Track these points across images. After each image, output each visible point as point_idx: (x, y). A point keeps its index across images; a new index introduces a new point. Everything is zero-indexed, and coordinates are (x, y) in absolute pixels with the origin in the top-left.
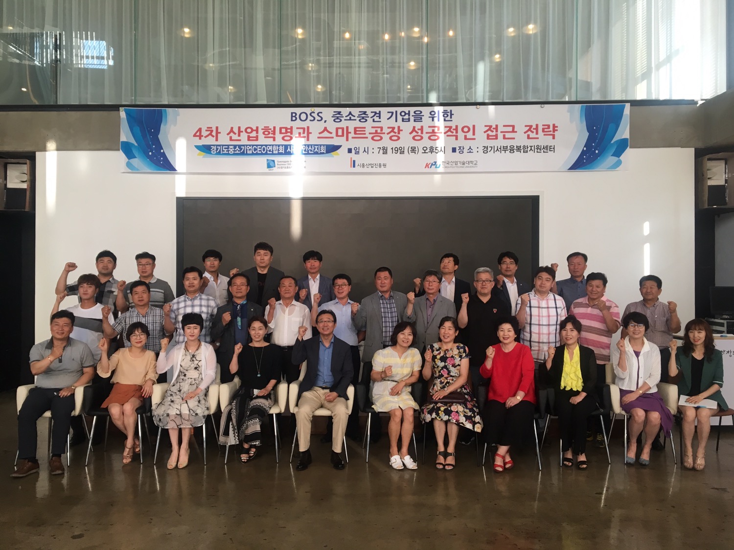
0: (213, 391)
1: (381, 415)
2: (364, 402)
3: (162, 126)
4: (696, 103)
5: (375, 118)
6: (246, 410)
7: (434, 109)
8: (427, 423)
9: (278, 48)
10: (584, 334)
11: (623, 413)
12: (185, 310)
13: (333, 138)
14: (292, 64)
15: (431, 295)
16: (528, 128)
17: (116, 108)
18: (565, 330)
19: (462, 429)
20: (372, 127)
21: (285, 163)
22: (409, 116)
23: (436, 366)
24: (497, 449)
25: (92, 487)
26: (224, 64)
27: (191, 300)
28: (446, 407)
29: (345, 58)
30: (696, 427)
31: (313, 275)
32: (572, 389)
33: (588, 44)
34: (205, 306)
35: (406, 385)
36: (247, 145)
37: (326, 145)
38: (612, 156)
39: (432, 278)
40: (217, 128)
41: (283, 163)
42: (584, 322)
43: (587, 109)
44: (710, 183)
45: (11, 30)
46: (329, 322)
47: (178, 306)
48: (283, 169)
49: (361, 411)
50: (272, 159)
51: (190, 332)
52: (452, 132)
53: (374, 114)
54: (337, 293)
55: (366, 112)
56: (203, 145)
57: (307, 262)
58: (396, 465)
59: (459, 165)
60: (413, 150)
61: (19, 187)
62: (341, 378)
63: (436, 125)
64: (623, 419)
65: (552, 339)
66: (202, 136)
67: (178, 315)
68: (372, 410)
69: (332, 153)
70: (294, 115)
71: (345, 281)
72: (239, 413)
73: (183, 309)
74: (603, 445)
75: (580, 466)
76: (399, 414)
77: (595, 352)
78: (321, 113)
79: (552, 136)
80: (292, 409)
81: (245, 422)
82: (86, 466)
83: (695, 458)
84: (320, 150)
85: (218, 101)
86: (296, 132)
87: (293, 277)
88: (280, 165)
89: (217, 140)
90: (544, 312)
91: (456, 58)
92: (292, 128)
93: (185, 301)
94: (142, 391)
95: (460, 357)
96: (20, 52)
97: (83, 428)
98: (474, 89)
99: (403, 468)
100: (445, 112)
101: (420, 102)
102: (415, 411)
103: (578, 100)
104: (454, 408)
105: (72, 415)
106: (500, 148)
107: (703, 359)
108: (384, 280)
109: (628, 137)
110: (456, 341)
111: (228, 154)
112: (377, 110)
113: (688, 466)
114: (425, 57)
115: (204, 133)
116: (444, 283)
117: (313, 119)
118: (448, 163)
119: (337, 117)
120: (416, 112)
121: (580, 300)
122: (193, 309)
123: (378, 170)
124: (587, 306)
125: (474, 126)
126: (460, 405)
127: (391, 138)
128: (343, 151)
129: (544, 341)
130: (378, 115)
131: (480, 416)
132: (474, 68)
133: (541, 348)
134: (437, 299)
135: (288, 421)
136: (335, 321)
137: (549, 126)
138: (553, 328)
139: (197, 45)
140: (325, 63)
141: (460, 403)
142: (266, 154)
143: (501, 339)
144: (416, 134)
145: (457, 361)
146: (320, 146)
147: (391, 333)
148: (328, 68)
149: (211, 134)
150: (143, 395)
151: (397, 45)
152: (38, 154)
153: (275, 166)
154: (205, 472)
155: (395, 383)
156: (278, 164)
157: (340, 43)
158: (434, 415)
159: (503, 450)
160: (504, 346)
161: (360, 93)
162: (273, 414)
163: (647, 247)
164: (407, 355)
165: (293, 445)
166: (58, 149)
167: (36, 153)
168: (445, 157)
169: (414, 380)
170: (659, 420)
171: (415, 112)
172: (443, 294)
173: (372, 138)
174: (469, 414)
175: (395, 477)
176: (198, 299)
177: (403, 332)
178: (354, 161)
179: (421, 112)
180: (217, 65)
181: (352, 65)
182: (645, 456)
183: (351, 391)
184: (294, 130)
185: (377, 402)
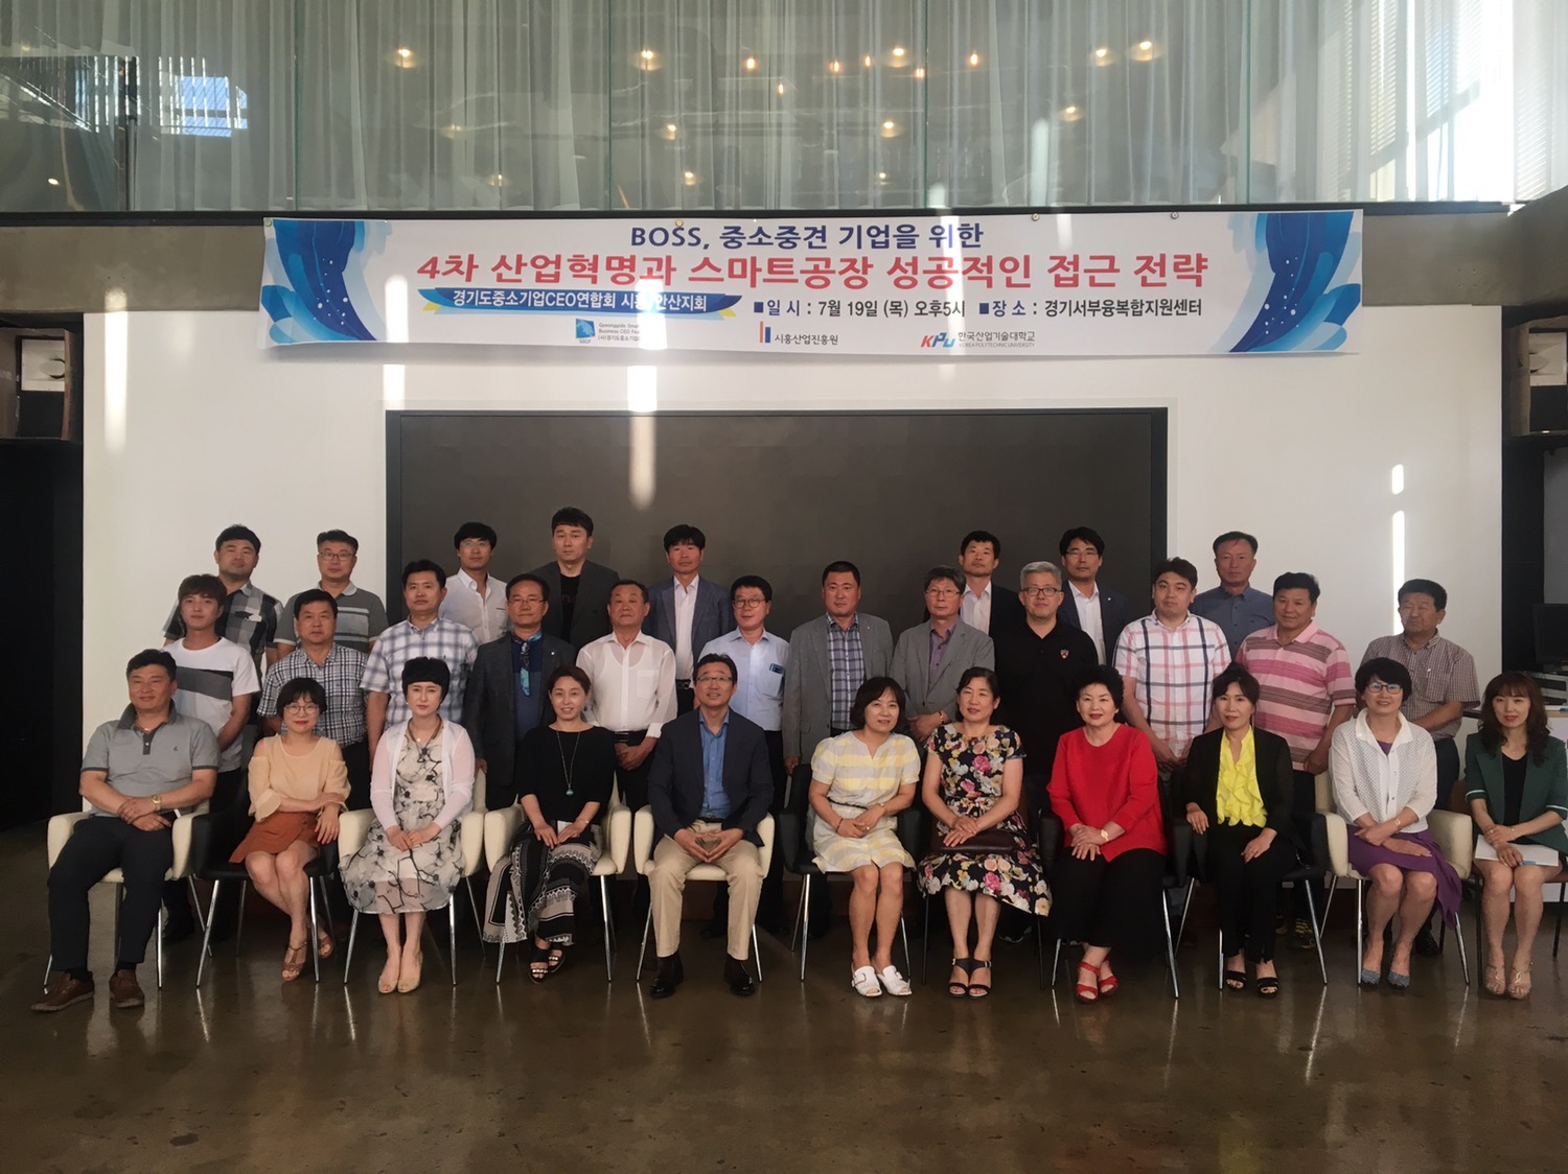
0: (472, 826)
1: (829, 879)
2: (794, 852)
3: (352, 254)
4: (1506, 208)
5: (813, 240)
6: (542, 866)
7: (939, 221)
8: (931, 895)
9: (605, 92)
10: (1265, 705)
11: (1355, 874)
12: (407, 654)
13: (722, 280)
14: (636, 127)
15: (942, 622)
16: (1144, 262)
17: (255, 218)
18: (1225, 699)
19: (1006, 911)
20: (808, 259)
21: (616, 329)
22: (887, 236)
23: (949, 773)
24: (1083, 953)
25: (210, 1033)
26: (490, 126)
27: (420, 632)
28: (973, 862)
29: (745, 115)
30: (1512, 905)
31: (686, 577)
32: (1241, 822)
33: (1273, 80)
34: (449, 645)
35: (886, 815)
36: (533, 291)
37: (708, 295)
38: (1327, 320)
39: (944, 585)
40: (471, 258)
41: (612, 329)
42: (1266, 680)
43: (1271, 220)
44: (1536, 381)
45: (26, 52)
46: (722, 679)
47: (393, 645)
48: (612, 340)
49: (788, 869)
50: (589, 319)
51: (420, 699)
52: (981, 271)
53: (811, 232)
54: (738, 617)
55: (794, 228)
56: (437, 289)
57: (672, 549)
58: (865, 986)
59: (995, 340)
60: (896, 308)
61: (47, 390)
62: (747, 801)
63: (946, 255)
64: (1354, 887)
65: (1197, 713)
66: (438, 272)
67: (392, 664)
68: (810, 868)
69: (720, 312)
70: (638, 233)
71: (757, 592)
72: (528, 872)
73: (402, 651)
74: (1308, 944)
75: (1262, 990)
76: (871, 875)
77: (1289, 745)
78: (698, 229)
79: (1195, 280)
80: (642, 866)
81: (539, 894)
82: (198, 987)
83: (1509, 970)
84: (695, 305)
85: (475, 204)
86: (641, 267)
87: (639, 582)
88: (606, 332)
89: (469, 279)
90: (1177, 657)
91: (988, 112)
92: (632, 259)
93: (407, 634)
94: (317, 828)
95: (1001, 755)
96: (45, 102)
97: (190, 907)
98: (1025, 176)
99: (880, 993)
100: (964, 229)
101: (911, 207)
102: (905, 869)
103: (1252, 202)
104: (990, 863)
105: (167, 878)
106: (1084, 306)
107: (1524, 758)
108: (843, 590)
109: (1359, 281)
110: (994, 719)
111: (492, 307)
112: (817, 223)
113: (1495, 990)
114: (920, 110)
115: (442, 267)
116: (969, 596)
117: (679, 241)
118: (971, 337)
119: (733, 238)
120: (903, 229)
121: (1260, 634)
122: (423, 653)
123: (820, 349)
124: (1276, 645)
125: (1027, 259)
126: (1004, 858)
127: (847, 283)
128: (744, 308)
129: (1178, 720)
130: (820, 235)
131: (1046, 883)
132: (1026, 134)
133: (1172, 735)
134: (954, 628)
135: (632, 890)
136: (734, 678)
137: (1188, 259)
138: (1197, 693)
139: (429, 84)
140: (705, 126)
141: (1003, 854)
142: (576, 308)
143: (1086, 717)
144: (903, 274)
145: (996, 763)
146: (695, 297)
147: (849, 704)
148: (711, 137)
149: (457, 269)
150: (319, 840)
151: (861, 85)
152: (88, 318)
153: (594, 335)
154: (454, 1002)
155: (859, 812)
156: (600, 331)
157: (737, 82)
158: (947, 879)
159: (1095, 955)
160: (1090, 730)
161: (782, 187)
162: (599, 877)
163: (1399, 520)
164: (887, 750)
165: (643, 944)
166: (130, 308)
167: (85, 316)
168: (967, 325)
169: (902, 803)
170: (1434, 889)
171: (899, 229)
172: (966, 618)
173: (808, 283)
174: (1023, 877)
175: (864, 1013)
176: (435, 629)
177: (876, 702)
178: (768, 330)
179: (913, 229)
180: (472, 128)
181: (765, 129)
182: (1401, 968)
183: (767, 828)
184: (639, 262)
185: (825, 849)
